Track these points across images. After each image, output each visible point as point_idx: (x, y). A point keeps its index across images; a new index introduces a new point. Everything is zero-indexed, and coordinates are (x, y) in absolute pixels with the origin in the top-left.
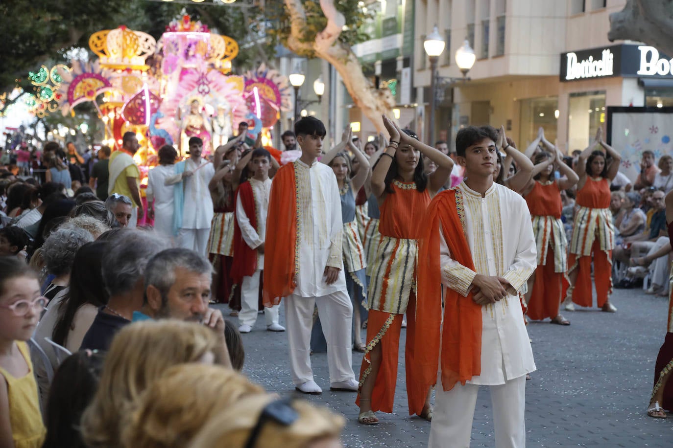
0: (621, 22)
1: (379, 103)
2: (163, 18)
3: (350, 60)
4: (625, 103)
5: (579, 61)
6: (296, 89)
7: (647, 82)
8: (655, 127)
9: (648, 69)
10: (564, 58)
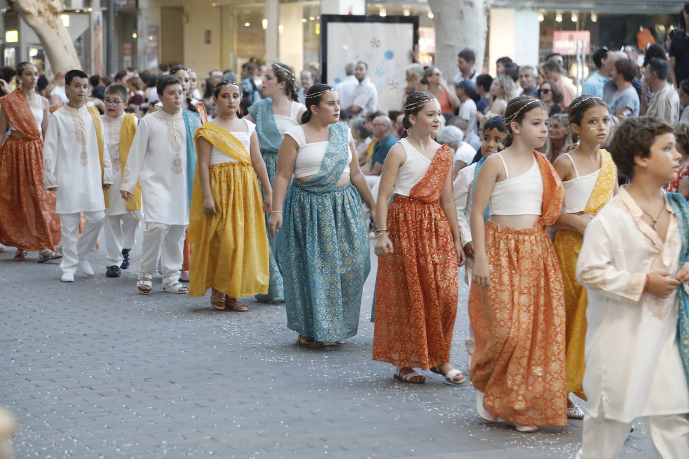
1: (42, 6)
4: (344, 12)
8: (377, 40)
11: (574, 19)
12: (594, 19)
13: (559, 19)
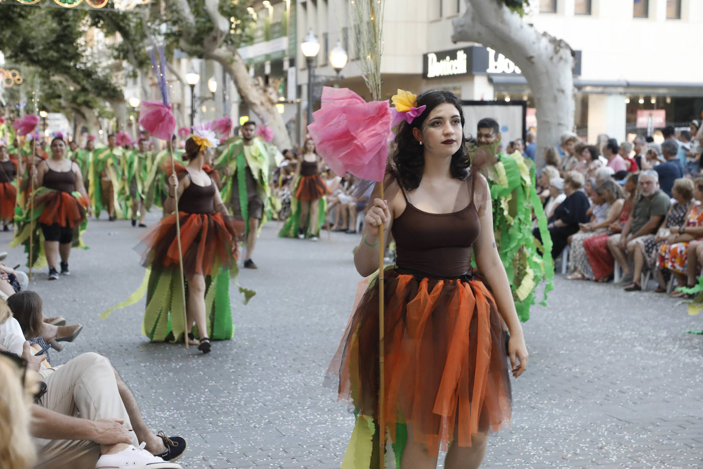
0: (462, 26)
1: (263, 99)
2: (69, 23)
3: (236, 61)
4: (477, 98)
5: (438, 60)
6: (192, 87)
7: (495, 79)
9: (496, 67)
10: (425, 58)
11: (653, 101)
12: (668, 101)
13: (641, 101)
